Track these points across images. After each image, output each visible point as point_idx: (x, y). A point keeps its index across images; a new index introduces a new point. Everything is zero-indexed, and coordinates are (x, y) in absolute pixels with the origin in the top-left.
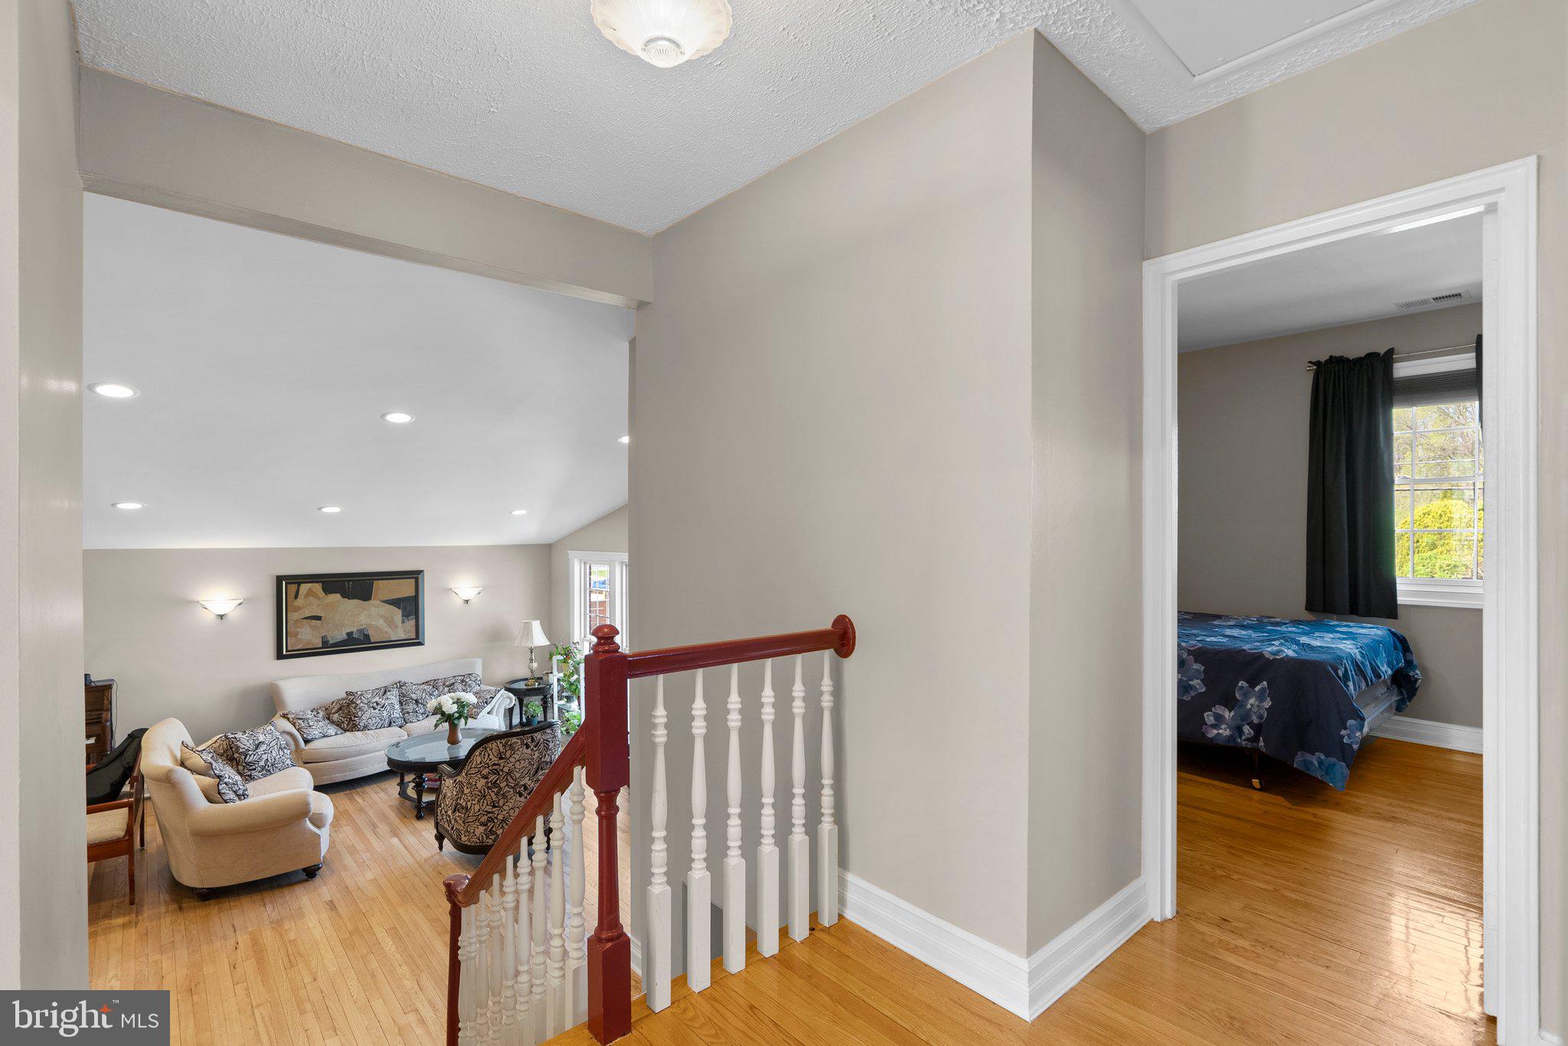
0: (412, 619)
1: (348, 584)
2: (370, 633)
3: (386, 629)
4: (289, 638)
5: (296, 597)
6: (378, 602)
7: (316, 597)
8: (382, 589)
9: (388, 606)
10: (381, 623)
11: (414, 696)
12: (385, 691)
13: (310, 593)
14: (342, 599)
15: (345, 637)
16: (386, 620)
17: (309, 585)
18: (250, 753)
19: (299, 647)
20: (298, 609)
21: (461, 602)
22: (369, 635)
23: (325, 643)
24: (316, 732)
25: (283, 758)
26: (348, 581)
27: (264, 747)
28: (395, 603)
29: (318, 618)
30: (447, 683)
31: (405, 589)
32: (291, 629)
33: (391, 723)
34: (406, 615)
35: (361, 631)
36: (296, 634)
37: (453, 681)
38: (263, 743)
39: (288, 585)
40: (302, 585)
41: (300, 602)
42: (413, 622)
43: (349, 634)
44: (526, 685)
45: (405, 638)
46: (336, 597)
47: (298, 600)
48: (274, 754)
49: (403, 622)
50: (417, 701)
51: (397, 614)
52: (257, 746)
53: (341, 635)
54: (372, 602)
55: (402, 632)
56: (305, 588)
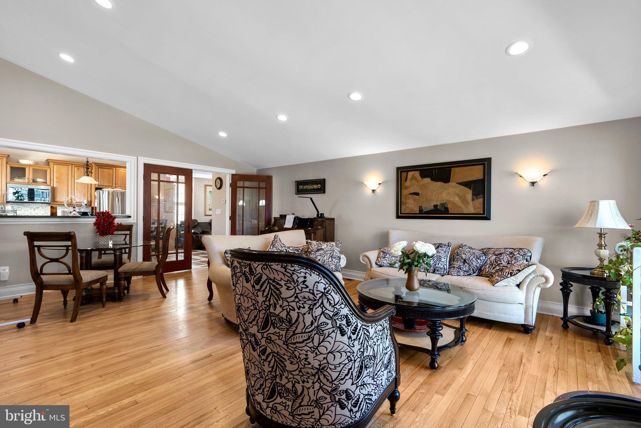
0: (480, 198)
1: (435, 171)
2: (449, 206)
3: (460, 205)
4: (402, 206)
5: (406, 180)
6: (455, 184)
7: (417, 180)
8: (458, 175)
9: (462, 187)
10: (457, 200)
11: (464, 256)
12: (438, 247)
13: (413, 178)
14: (431, 182)
15: (432, 208)
16: (460, 197)
17: (413, 172)
18: (313, 252)
19: (407, 212)
20: (407, 188)
21: (526, 185)
22: (448, 208)
23: (421, 211)
24: (385, 262)
25: (330, 263)
26: (435, 169)
27: (322, 252)
28: (467, 184)
29: (417, 194)
30: (496, 253)
31: (476, 173)
32: (403, 200)
33: (435, 270)
34: (475, 195)
35: (443, 205)
36: (406, 204)
37: (502, 251)
38: (322, 249)
39: (402, 173)
40: (409, 173)
41: (408, 183)
42: (481, 200)
43: (435, 206)
44: (591, 273)
45: (475, 212)
46: (428, 180)
47: (407, 182)
48: (325, 258)
49: (473, 200)
50: (465, 261)
51: (469, 194)
52: (318, 250)
53: (430, 207)
54: (450, 184)
55: (471, 208)
56: (410, 174)
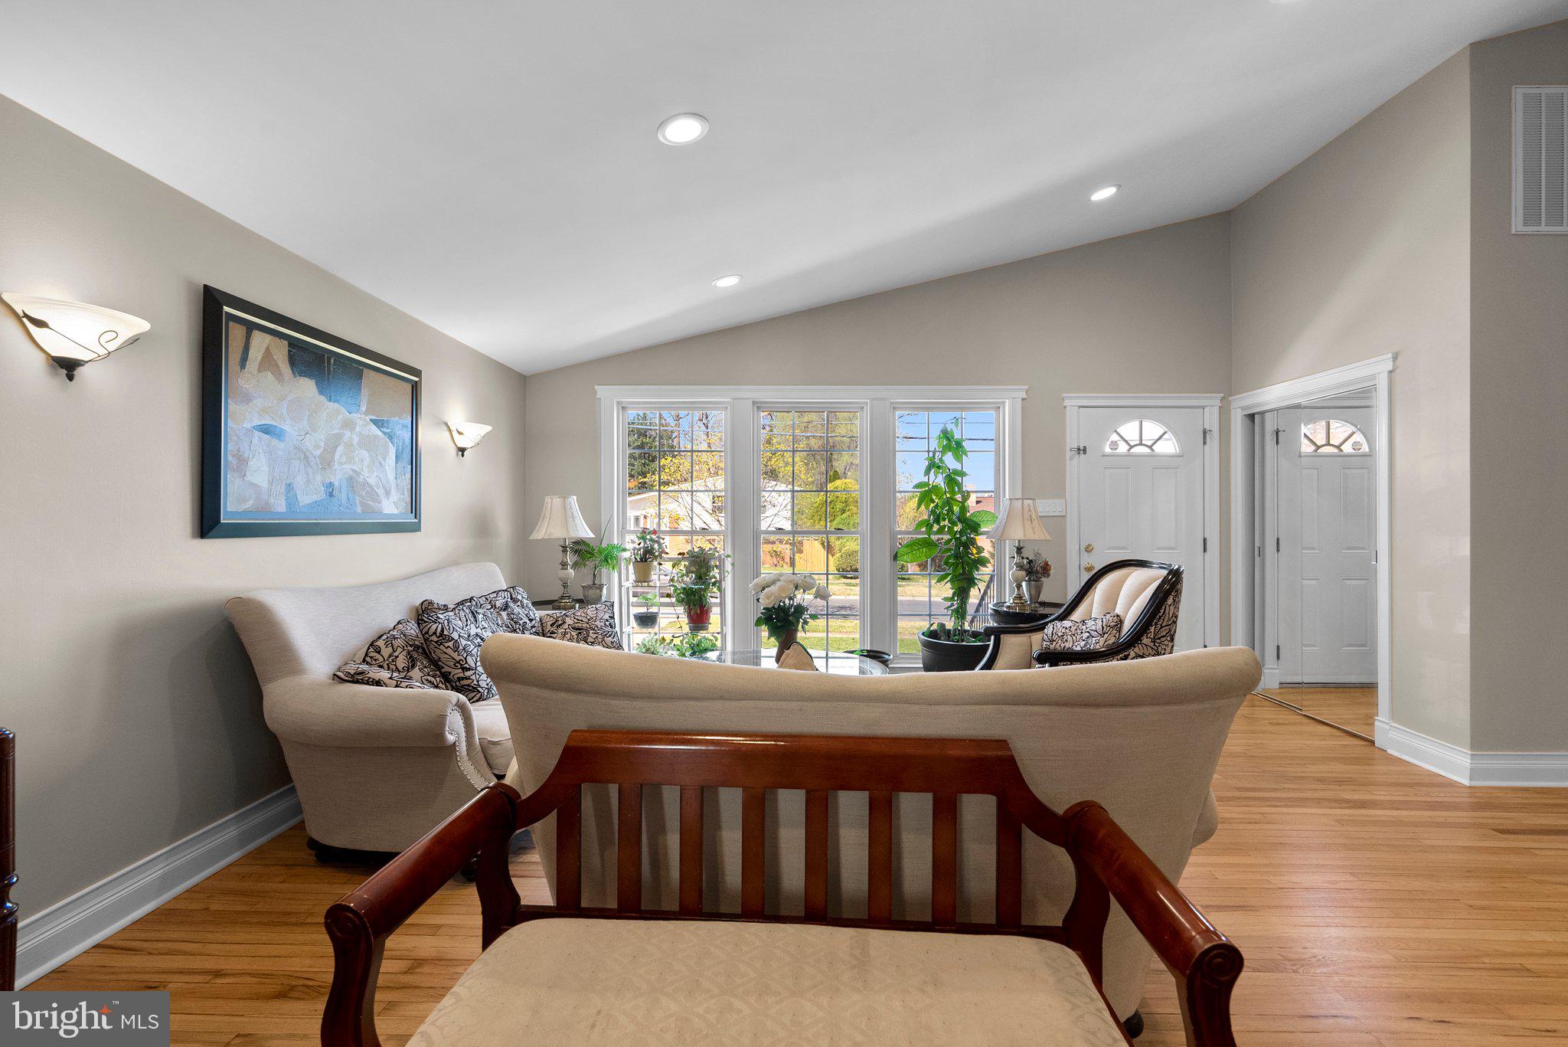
1: (329, 362)
3: (375, 486)
5: (243, 363)
13: (268, 361)
17: (268, 339)
20: (245, 398)
23: (291, 504)
26: (331, 354)
36: (243, 469)
39: (231, 324)
40: (255, 333)
41: (248, 378)
42: (407, 479)
43: (328, 487)
46: (309, 389)
47: (247, 373)
56: (259, 342)
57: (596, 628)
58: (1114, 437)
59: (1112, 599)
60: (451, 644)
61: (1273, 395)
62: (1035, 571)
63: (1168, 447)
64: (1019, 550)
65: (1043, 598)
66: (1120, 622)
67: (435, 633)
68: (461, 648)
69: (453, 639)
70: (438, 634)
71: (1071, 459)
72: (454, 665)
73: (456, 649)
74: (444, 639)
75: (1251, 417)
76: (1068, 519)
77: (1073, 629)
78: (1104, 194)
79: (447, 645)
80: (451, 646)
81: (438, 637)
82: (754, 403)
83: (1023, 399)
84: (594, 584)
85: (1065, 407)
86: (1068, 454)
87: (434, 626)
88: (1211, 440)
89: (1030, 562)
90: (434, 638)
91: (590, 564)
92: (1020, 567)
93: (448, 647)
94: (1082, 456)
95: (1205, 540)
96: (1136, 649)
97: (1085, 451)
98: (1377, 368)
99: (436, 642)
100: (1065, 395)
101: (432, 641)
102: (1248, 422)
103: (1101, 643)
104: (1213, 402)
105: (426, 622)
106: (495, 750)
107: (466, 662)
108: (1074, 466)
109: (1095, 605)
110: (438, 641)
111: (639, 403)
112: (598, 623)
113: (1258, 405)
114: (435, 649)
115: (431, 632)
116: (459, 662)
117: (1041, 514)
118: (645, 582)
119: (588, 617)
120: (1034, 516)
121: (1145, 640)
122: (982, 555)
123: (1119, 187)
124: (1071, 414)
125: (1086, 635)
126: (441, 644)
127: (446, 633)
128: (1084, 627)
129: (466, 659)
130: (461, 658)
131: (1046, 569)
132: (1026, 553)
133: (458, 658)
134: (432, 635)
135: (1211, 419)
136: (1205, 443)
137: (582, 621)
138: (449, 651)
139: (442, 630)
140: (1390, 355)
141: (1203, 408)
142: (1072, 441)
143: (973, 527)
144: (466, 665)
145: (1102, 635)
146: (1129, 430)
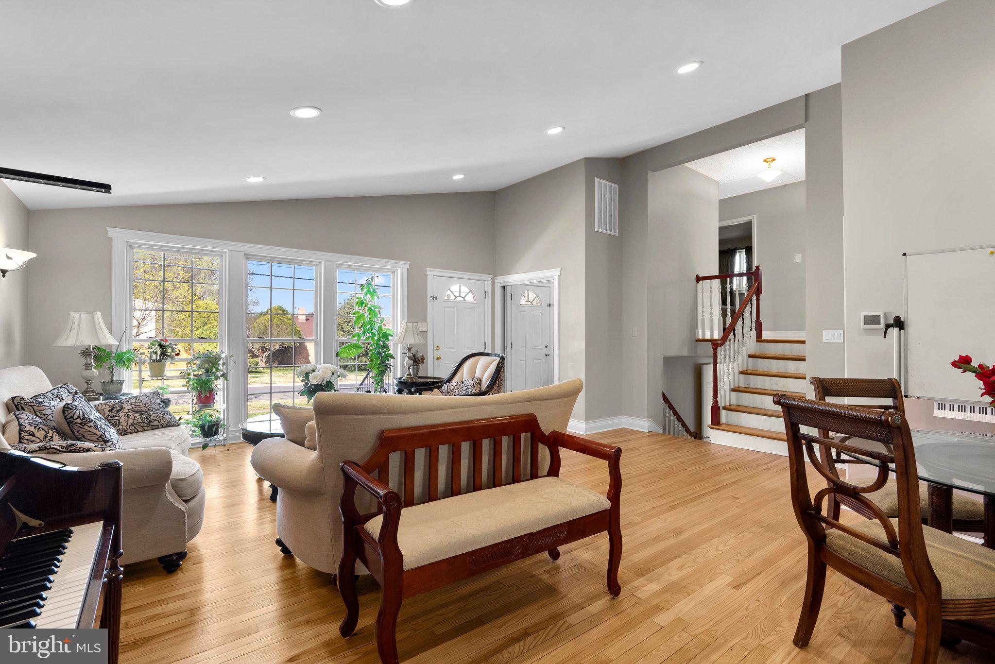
57: (154, 410)
58: (449, 292)
59: (473, 371)
60: (92, 424)
61: (514, 279)
62: (417, 360)
63: (470, 298)
64: (410, 349)
65: (420, 374)
66: (480, 382)
67: (79, 417)
68: (99, 426)
69: (92, 421)
70: (82, 418)
71: (430, 302)
72: (97, 439)
73: (96, 427)
74: (86, 421)
75: (504, 287)
76: (428, 334)
77: (458, 386)
78: (458, 177)
79: (89, 425)
80: (93, 425)
81: (82, 420)
82: (245, 254)
83: (408, 269)
84: (112, 380)
85: (427, 275)
86: (429, 300)
87: (78, 412)
88: (488, 296)
89: (414, 356)
90: (79, 421)
91: (106, 364)
92: (410, 358)
93: (91, 426)
94: (435, 301)
95: (485, 343)
96: (492, 392)
97: (436, 298)
98: (554, 273)
99: (80, 424)
100: (428, 269)
101: (76, 423)
102: (502, 289)
103: (474, 391)
104: (489, 278)
105: (71, 409)
106: (182, 484)
107: (106, 437)
108: (431, 304)
109: (464, 374)
110: (82, 423)
111: (146, 244)
112: (153, 406)
113: (508, 282)
114: (79, 429)
115: (75, 417)
116: (100, 437)
117: (420, 330)
118: (161, 376)
119: (144, 403)
120: (418, 332)
121: (495, 388)
122: (389, 352)
123: (465, 175)
124: (430, 279)
125: (465, 388)
126: (85, 424)
127: (86, 416)
128: (463, 385)
129: (104, 434)
130: (101, 433)
131: (423, 359)
132: (413, 351)
133: (99, 434)
134: (76, 419)
135: (488, 288)
136: (485, 298)
137: (139, 406)
138: (92, 429)
139: (84, 415)
140: (559, 269)
141: (485, 281)
142: (430, 294)
143: (386, 336)
144: (106, 439)
145: (474, 387)
146: (455, 288)
